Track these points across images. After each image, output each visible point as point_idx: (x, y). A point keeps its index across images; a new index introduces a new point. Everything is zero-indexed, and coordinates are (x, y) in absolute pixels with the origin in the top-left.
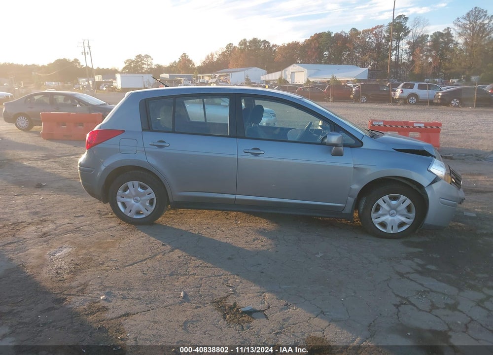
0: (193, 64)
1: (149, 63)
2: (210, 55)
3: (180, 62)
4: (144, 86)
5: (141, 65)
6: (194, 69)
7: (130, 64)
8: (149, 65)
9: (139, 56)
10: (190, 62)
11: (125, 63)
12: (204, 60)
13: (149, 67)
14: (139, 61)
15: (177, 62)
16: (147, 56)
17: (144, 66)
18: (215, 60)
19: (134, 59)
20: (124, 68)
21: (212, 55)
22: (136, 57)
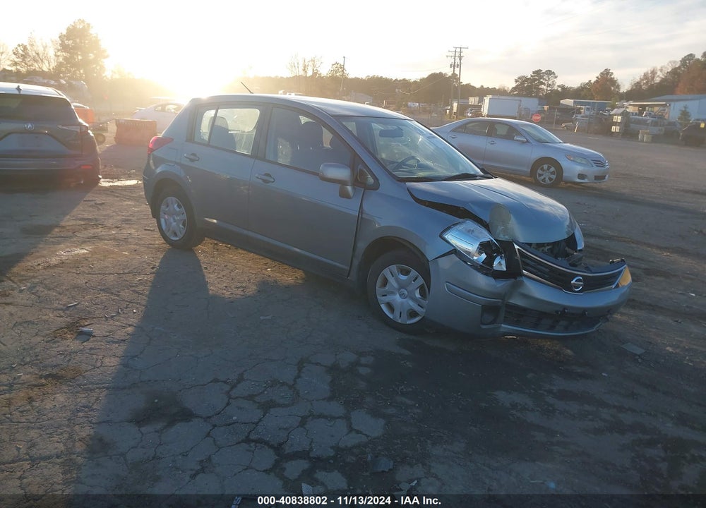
0: (618, 87)
1: (549, 83)
2: (649, 72)
3: (596, 82)
4: (520, 114)
5: (539, 85)
6: (618, 93)
7: (523, 83)
8: (549, 86)
9: (538, 73)
10: (613, 82)
11: (516, 81)
12: (638, 79)
13: (549, 89)
14: (536, 80)
15: (592, 82)
16: (550, 73)
17: (543, 86)
18: (657, 80)
19: (529, 77)
20: (514, 89)
21: (654, 73)
22: (534, 73)
